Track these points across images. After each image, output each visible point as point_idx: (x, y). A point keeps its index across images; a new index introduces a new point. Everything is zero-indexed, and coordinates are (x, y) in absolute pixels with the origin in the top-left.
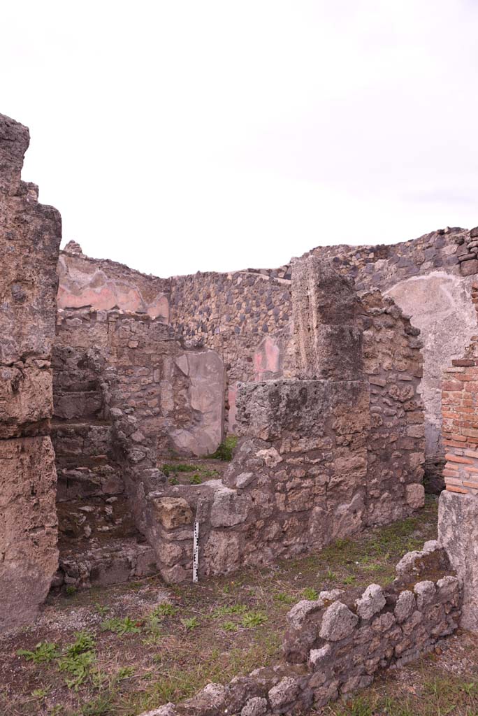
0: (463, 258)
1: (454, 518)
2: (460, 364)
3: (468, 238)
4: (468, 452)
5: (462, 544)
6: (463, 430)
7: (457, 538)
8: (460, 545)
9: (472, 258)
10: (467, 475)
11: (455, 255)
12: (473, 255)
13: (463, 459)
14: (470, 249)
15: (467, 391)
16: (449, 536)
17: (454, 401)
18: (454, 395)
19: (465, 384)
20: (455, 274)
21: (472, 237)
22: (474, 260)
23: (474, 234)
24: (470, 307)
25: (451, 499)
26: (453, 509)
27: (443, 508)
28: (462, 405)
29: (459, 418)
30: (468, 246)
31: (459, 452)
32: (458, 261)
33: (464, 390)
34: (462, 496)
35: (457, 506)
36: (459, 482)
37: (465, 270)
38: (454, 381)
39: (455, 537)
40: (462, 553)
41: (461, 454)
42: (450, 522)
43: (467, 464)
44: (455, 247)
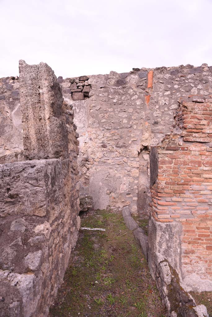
0: (74, 91)
1: (167, 237)
2: (171, 149)
3: (78, 81)
4: (174, 199)
5: (172, 250)
6: (172, 187)
7: (169, 247)
8: (171, 251)
9: (80, 92)
10: (173, 212)
11: (69, 88)
12: (80, 90)
13: (171, 203)
14: (78, 87)
15: (175, 164)
16: (163, 247)
17: (167, 170)
18: (167, 167)
19: (174, 160)
20: (69, 98)
21: (79, 81)
22: (81, 93)
23: (82, 79)
24: (79, 117)
25: (165, 227)
26: (166, 232)
27: (160, 233)
28: (171, 172)
29: (169, 180)
30: (77, 85)
31: (168, 199)
32: (71, 92)
33: (173, 164)
34: (170, 223)
35: (169, 230)
36: (168, 216)
37: (75, 97)
38: (166, 159)
39: (168, 247)
40: (173, 254)
41: (170, 200)
42: (165, 239)
43: (173, 205)
44: (70, 84)
